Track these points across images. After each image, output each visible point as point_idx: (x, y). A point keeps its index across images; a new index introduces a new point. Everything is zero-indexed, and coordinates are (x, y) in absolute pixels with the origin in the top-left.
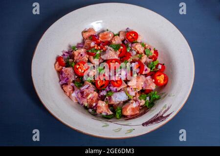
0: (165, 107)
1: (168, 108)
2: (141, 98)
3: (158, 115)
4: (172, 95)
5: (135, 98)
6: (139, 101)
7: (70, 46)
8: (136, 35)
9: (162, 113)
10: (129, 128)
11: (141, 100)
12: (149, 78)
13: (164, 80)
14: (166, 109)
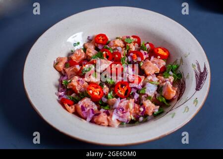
0: (193, 66)
1: (198, 64)
2: (166, 76)
3: (196, 75)
4: (187, 54)
5: (160, 81)
6: (167, 79)
7: (56, 86)
8: (103, 36)
9: (198, 72)
10: (191, 101)
11: (168, 78)
12: (152, 58)
13: (165, 51)
14: (197, 66)
